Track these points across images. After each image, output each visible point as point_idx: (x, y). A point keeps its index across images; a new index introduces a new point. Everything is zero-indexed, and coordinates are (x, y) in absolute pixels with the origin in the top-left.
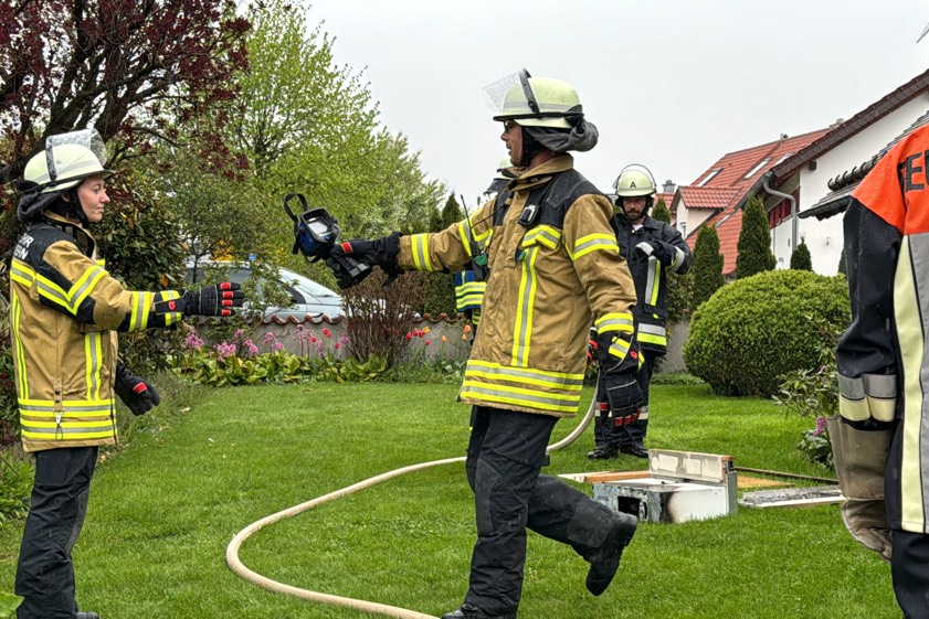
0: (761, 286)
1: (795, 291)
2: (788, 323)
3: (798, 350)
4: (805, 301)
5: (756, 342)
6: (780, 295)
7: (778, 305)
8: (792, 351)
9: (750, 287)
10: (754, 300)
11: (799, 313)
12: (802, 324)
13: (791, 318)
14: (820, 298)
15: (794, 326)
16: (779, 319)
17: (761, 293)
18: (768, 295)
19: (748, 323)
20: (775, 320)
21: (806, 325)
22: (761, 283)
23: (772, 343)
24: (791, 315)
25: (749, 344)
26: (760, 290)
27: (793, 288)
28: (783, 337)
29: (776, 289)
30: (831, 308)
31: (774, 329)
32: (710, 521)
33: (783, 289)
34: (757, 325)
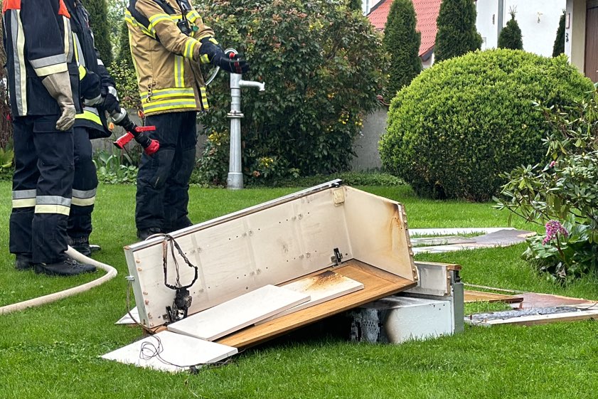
0: (471, 68)
1: (511, 74)
2: (503, 111)
3: (514, 144)
4: (523, 87)
5: (465, 134)
6: (494, 80)
7: (493, 92)
8: (507, 146)
9: (459, 69)
10: (464, 84)
11: (516, 101)
12: (519, 114)
13: (507, 107)
14: (540, 84)
15: (510, 116)
16: (493, 107)
17: (473, 77)
18: (480, 79)
19: (457, 112)
20: (488, 109)
21: (524, 116)
22: (472, 65)
23: (485, 137)
24: (508, 103)
25: (458, 137)
26: (472, 72)
27: (509, 71)
28: (497, 129)
29: (489, 72)
30: (552, 95)
31: (487, 119)
33: (498, 72)
34: (468, 114)
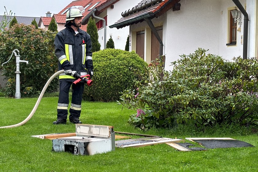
1: (116, 57)
2: (114, 70)
3: (118, 82)
4: (121, 62)
5: (101, 78)
6: (110, 59)
7: (110, 63)
8: (115, 82)
9: (98, 56)
10: (100, 61)
11: (118, 66)
12: (120, 71)
13: (115, 69)
14: (126, 61)
15: (116, 72)
16: (110, 69)
17: (103, 58)
18: (105, 59)
19: (98, 71)
20: (109, 70)
21: (121, 72)
22: (102, 54)
23: (108, 79)
24: (115, 67)
25: (98, 79)
26: (102, 57)
27: (115, 56)
28: (112, 76)
29: (108, 57)
30: (131, 64)
31: (108, 73)
32: (104, 154)
33: (111, 57)
34: (102, 71)
